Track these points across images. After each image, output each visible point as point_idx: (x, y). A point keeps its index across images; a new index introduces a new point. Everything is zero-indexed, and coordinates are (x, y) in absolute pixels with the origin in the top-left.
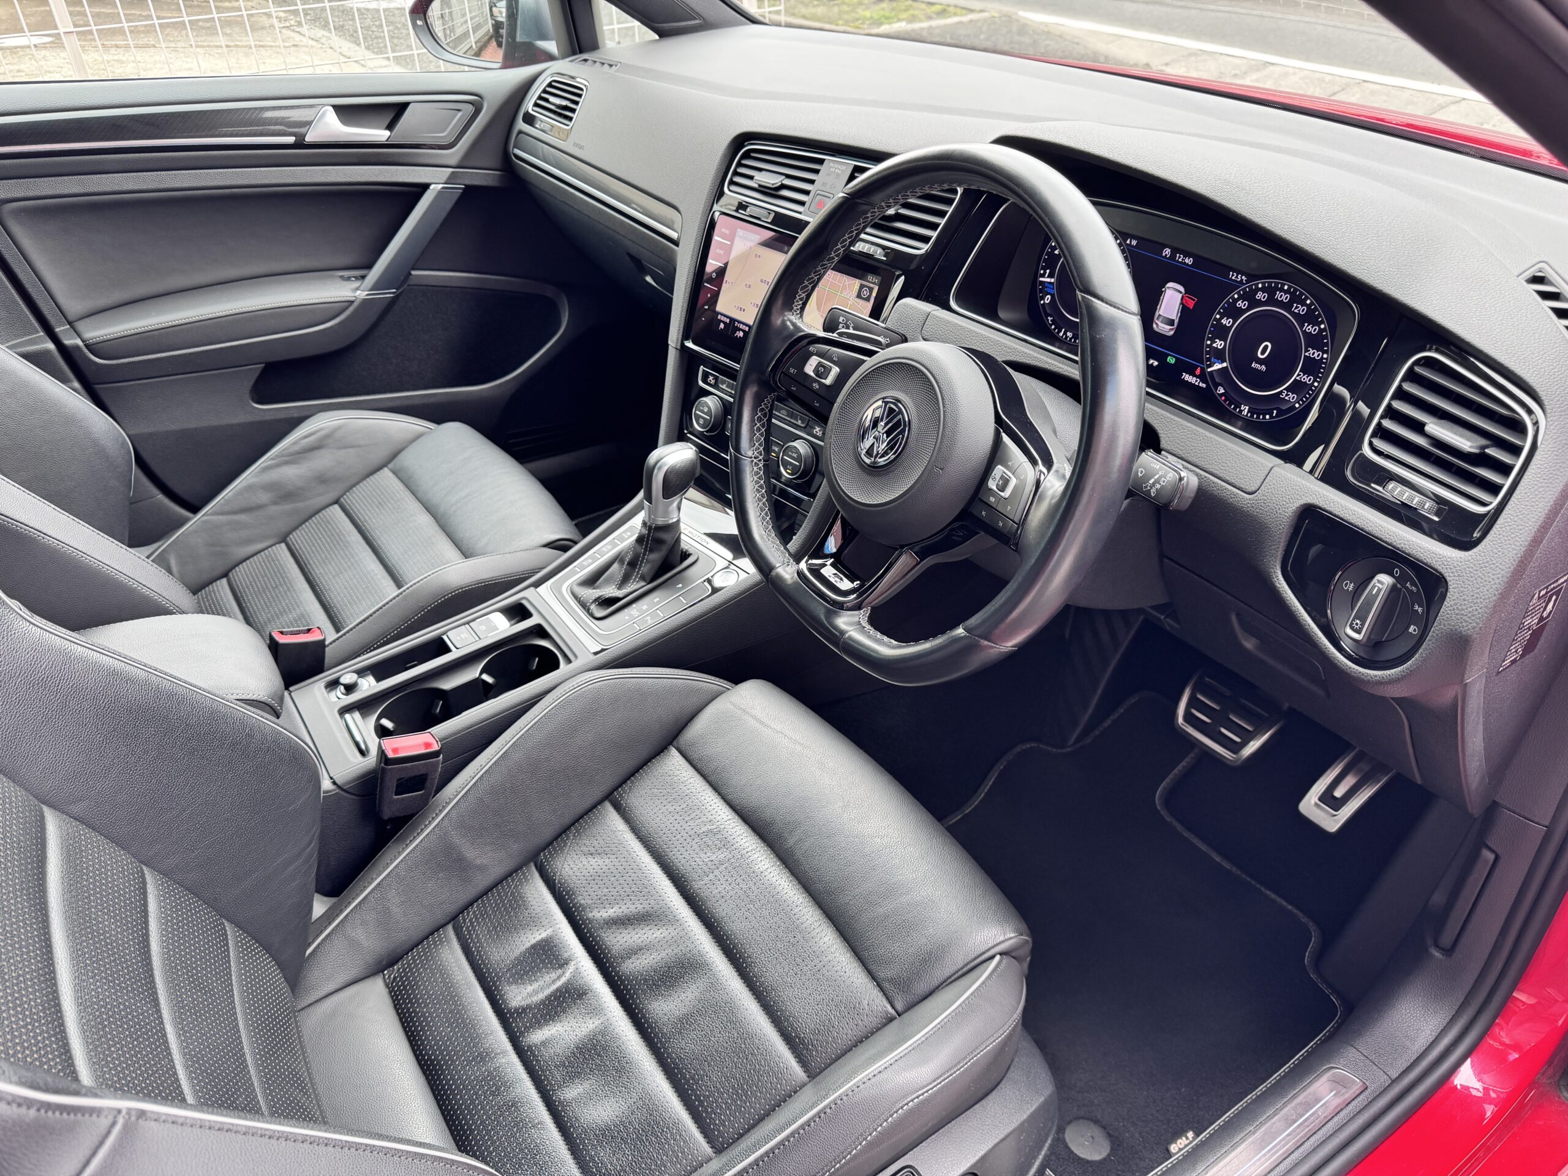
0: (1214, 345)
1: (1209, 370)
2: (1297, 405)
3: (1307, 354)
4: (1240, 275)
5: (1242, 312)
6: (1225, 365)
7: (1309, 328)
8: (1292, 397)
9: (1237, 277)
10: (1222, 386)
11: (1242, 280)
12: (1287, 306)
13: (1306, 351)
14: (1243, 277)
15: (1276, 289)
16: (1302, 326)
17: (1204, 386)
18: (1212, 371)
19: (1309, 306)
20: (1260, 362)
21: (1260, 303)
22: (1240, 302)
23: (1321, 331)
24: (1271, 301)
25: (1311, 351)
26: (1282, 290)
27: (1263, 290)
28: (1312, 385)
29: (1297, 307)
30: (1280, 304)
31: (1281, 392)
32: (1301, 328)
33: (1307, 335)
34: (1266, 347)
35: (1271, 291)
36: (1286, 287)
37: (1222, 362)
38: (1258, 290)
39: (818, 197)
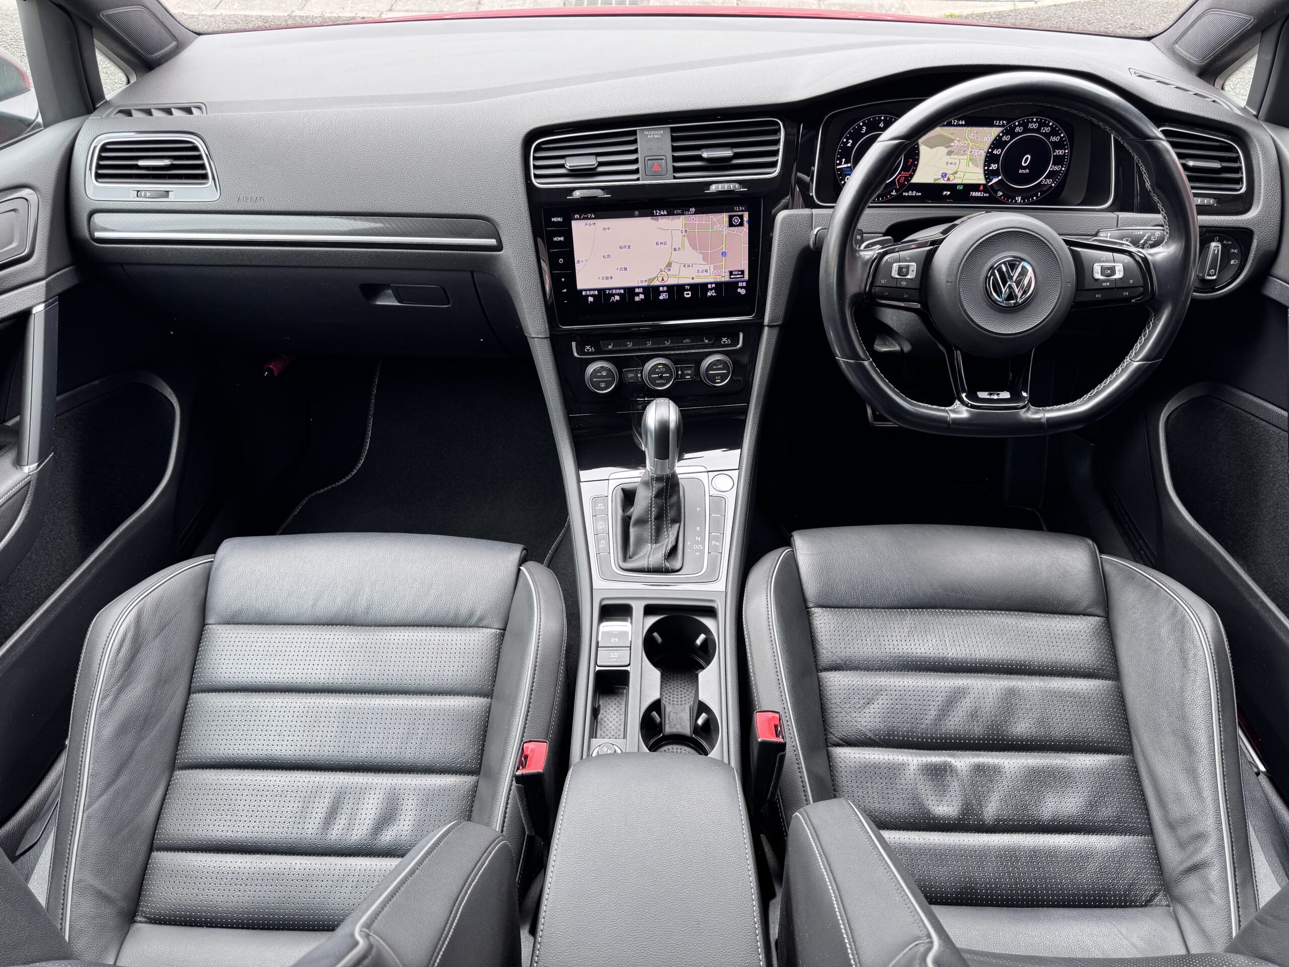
0: (991, 168)
1: (989, 184)
2: (1053, 185)
3: (1055, 154)
4: (1001, 122)
5: (1007, 142)
6: (1000, 178)
7: (1054, 139)
8: (1049, 181)
9: (999, 123)
10: (1000, 191)
11: (1003, 124)
12: (1037, 131)
13: (1054, 152)
14: (1004, 122)
15: (1028, 122)
16: (1049, 139)
17: (987, 195)
18: (992, 185)
19: (1051, 127)
20: (1025, 168)
21: (1019, 134)
22: (1004, 137)
23: (1061, 138)
24: (1026, 130)
25: (1057, 151)
26: (1032, 122)
27: (1019, 125)
28: (1061, 170)
29: (1044, 129)
30: (1033, 130)
31: (1042, 181)
32: (1049, 140)
33: (1053, 143)
34: (1027, 158)
35: (1024, 125)
36: (1035, 120)
37: (998, 177)
38: (1015, 126)
39: (649, 161)
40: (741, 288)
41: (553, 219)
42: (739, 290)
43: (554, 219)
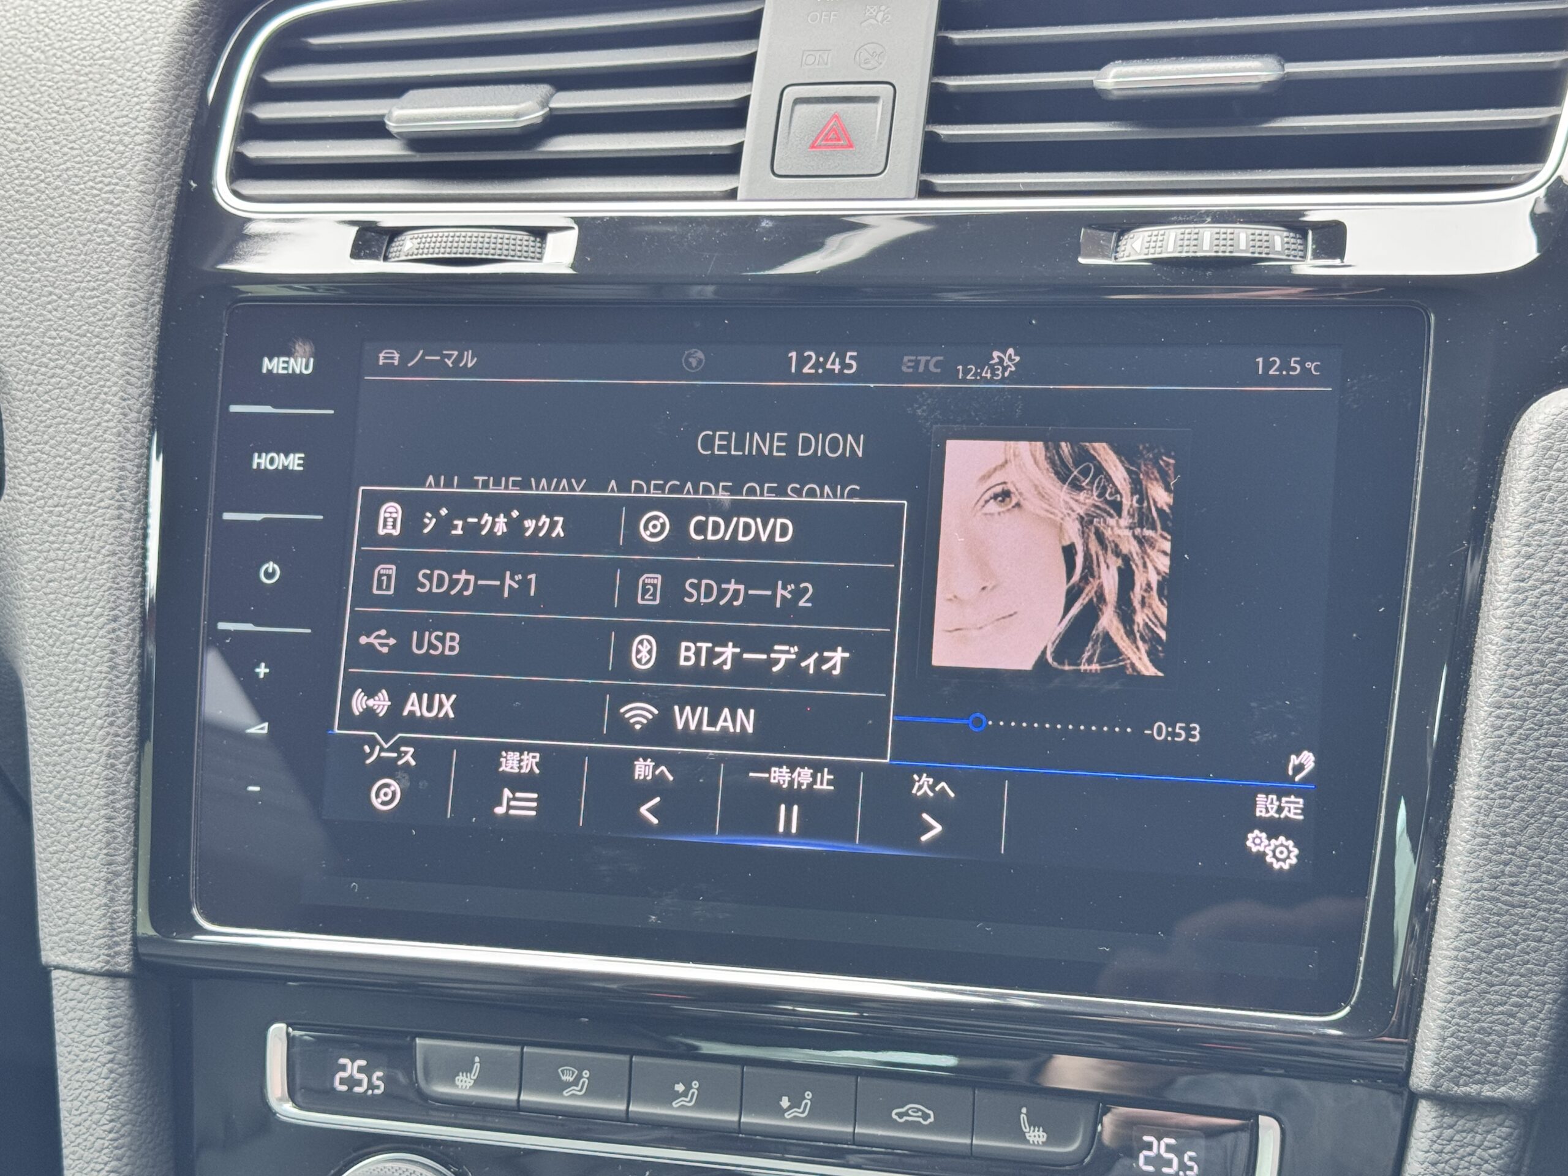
39: (801, 109)
40: (1274, 828)
41: (267, 365)
42: (1257, 841)
43: (274, 365)
